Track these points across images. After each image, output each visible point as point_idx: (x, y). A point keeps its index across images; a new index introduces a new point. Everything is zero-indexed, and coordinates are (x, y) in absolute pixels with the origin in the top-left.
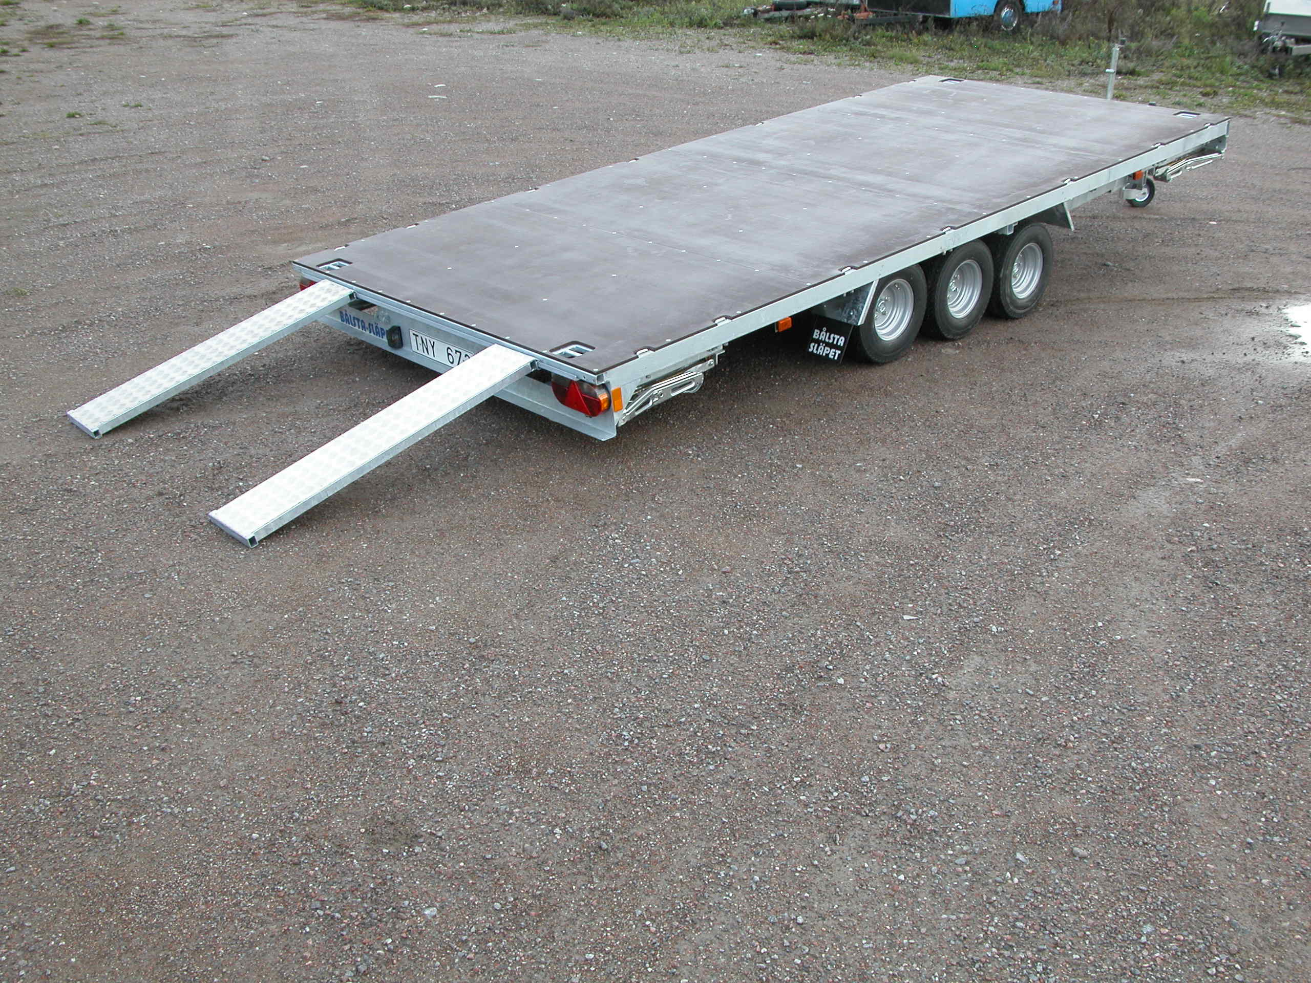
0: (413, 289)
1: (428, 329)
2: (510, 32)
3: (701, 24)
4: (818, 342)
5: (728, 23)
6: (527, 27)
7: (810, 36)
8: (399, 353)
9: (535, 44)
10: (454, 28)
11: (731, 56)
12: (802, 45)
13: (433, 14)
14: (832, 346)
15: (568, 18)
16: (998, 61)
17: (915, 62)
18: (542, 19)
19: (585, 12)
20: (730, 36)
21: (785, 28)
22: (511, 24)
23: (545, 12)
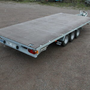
0: (7, 36)
1: (9, 41)
2: (12, 3)
3: (31, 2)
4: (58, 43)
5: (34, 2)
6: (14, 2)
7: (42, 3)
8: (5, 44)
9: (15, 4)
10: (6, 3)
11: (35, 5)
12: (42, 4)
13: (4, 1)
14: (60, 43)
15: (18, 1)
16: (61, 5)
17: (53, 5)
18: (15, 2)
19: (19, 1)
20: (34, 3)
21: (40, 2)
22: (12, 2)
23: (15, 1)
